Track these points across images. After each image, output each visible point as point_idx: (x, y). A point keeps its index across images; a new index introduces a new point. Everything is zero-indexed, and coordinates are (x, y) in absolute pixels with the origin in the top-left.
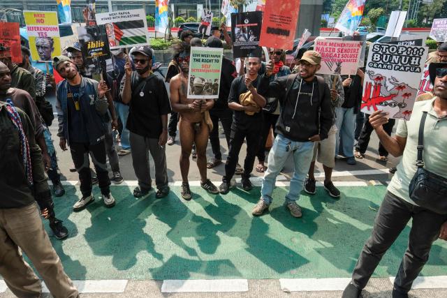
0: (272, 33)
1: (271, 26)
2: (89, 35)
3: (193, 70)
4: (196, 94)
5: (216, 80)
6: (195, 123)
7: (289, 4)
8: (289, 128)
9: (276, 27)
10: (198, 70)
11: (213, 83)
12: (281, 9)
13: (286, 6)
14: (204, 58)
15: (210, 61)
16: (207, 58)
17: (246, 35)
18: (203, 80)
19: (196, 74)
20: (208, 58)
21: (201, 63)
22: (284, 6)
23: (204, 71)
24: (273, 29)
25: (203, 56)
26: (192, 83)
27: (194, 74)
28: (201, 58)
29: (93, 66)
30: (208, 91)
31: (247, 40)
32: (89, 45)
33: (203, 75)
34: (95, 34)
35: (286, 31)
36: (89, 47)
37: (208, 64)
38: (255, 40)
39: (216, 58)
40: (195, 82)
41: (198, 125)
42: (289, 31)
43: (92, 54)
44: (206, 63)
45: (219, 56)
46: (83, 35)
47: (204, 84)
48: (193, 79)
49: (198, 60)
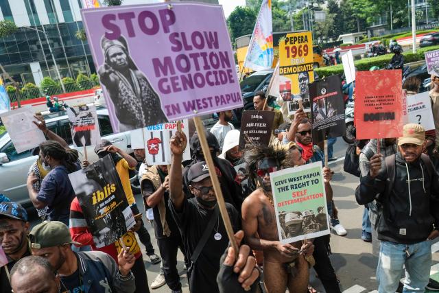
0: (372, 120)
1: (369, 112)
2: (92, 181)
3: (280, 205)
4: (293, 235)
5: (319, 209)
6: (288, 263)
7: (387, 80)
8: (405, 230)
9: (375, 112)
10: (288, 202)
11: (316, 214)
12: (377, 88)
13: (384, 83)
14: (293, 183)
15: (304, 185)
16: (297, 183)
17: (324, 110)
18: (299, 214)
19: (285, 208)
20: (300, 182)
21: (291, 191)
22: (380, 83)
23: (297, 201)
24: (372, 114)
25: (290, 180)
26: (282, 222)
27: (283, 209)
28: (289, 184)
29: (106, 230)
30: (311, 227)
31: (325, 117)
32: (94, 198)
33: (297, 207)
34: (101, 176)
35: (389, 113)
36: (95, 202)
37: (302, 189)
38: (334, 114)
39: (313, 178)
40: (288, 219)
41: (292, 265)
42: (393, 113)
43: (102, 211)
44: (299, 190)
45: (318, 174)
46: (83, 185)
47: (301, 218)
48: (282, 216)
49: (286, 189)
